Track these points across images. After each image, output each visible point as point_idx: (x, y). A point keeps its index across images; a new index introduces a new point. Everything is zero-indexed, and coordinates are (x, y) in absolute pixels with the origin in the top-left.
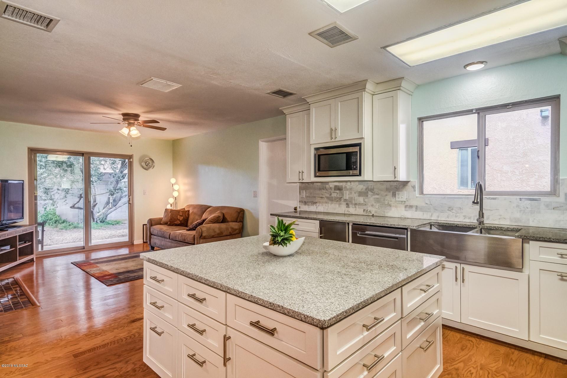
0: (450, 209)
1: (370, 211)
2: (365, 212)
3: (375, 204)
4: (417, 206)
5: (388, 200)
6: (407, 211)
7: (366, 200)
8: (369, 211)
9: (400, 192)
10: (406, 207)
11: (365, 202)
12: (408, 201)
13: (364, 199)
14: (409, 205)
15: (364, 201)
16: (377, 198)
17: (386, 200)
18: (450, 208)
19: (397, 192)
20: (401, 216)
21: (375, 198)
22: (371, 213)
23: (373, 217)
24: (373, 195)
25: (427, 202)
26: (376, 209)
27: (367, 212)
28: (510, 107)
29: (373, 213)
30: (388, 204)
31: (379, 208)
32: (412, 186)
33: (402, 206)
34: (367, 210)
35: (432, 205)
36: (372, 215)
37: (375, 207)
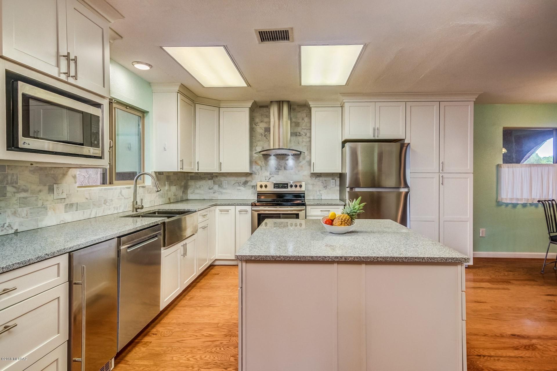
1: (9, 226)
3: (20, 210)
4: (77, 203)
5: (43, 200)
9: (58, 185)
10: (66, 206)
12: (68, 197)
14: (69, 203)
16: (23, 198)
17: (40, 200)
19: (55, 185)
20: (60, 222)
21: (20, 198)
22: (12, 228)
23: (17, 235)
24: (16, 193)
25: (87, 197)
26: (23, 217)
27: (4, 229)
28: (128, 108)
29: (15, 228)
30: (43, 205)
31: (27, 216)
32: (72, 176)
33: (61, 206)
34: (4, 225)
35: (91, 200)
36: (13, 231)
37: (19, 215)
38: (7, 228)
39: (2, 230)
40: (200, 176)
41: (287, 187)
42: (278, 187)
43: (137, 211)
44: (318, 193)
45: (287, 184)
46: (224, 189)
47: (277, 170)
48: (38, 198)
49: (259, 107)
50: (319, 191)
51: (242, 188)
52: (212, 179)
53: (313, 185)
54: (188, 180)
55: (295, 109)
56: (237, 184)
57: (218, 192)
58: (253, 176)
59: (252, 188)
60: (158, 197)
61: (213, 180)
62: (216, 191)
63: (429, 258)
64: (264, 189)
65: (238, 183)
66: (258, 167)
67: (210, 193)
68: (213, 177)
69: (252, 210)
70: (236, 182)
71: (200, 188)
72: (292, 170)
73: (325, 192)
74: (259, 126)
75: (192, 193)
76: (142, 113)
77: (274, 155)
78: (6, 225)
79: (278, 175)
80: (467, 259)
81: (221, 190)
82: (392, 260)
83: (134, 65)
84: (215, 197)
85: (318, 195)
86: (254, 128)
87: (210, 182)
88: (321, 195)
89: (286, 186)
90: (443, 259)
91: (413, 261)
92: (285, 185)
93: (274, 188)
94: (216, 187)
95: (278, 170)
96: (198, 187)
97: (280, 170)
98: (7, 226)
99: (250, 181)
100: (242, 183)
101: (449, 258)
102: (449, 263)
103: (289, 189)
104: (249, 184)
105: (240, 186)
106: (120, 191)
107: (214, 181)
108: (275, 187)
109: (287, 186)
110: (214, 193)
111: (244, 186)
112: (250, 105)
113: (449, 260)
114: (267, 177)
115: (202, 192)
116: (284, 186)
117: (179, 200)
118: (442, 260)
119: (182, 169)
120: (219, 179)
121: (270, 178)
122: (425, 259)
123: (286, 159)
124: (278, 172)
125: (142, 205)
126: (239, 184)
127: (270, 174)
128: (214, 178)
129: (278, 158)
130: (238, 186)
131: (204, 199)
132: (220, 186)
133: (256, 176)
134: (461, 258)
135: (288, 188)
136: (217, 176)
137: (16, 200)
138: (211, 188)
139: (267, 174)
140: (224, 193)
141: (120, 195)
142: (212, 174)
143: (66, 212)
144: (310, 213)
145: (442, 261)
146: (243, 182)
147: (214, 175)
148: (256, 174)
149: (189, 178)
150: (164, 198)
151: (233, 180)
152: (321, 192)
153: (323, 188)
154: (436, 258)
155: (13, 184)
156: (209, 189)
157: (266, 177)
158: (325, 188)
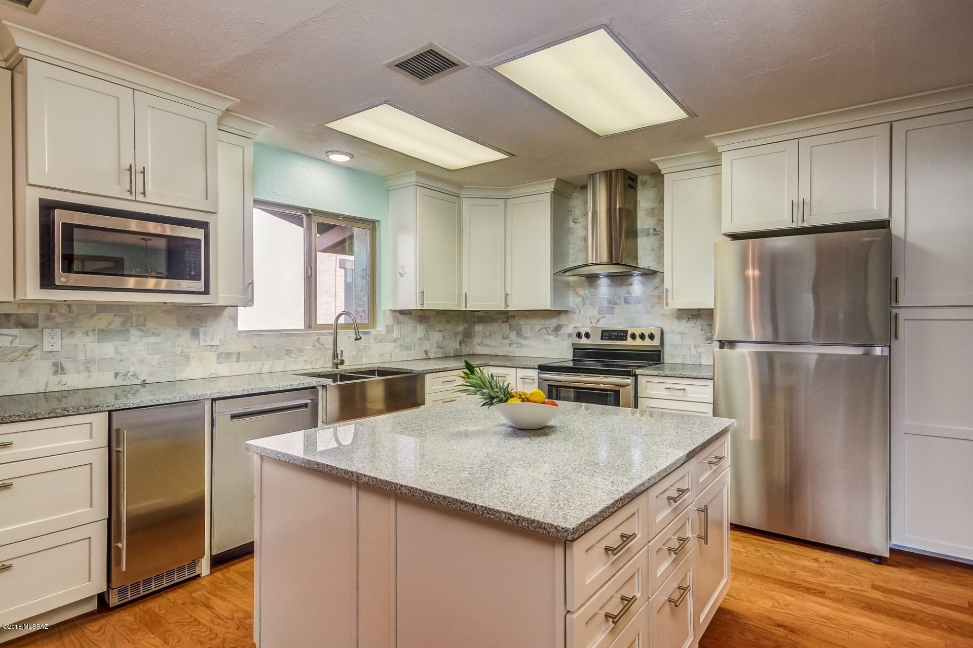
0: (288, 353)
1: (134, 375)
2: (118, 378)
3: (148, 357)
4: (239, 353)
5: (183, 347)
6: (221, 363)
7: (123, 349)
8: (131, 373)
9: (207, 329)
10: (219, 356)
11: (120, 354)
12: (222, 344)
13: (117, 348)
14: (224, 352)
15: (117, 351)
16: (154, 343)
17: (178, 346)
18: (288, 350)
19: (201, 330)
20: (210, 375)
21: (148, 344)
22: (138, 378)
23: (144, 387)
24: (144, 337)
25: (255, 344)
26: (153, 366)
27: (126, 378)
28: (340, 220)
29: (143, 378)
30: (183, 353)
31: (159, 365)
32: (230, 317)
33: (213, 356)
34: (127, 374)
35: (262, 349)
36: (139, 382)
37: (148, 363)
38: (132, 378)
39: (124, 380)
40: (490, 317)
41: (624, 338)
42: (610, 338)
43: (337, 368)
44: (694, 352)
45: (626, 332)
46: (526, 338)
47: (611, 305)
48: (175, 344)
49: (579, 188)
50: (695, 347)
51: (552, 338)
52: (507, 322)
53: (682, 334)
54: (474, 323)
55: (646, 183)
56: (545, 330)
57: (516, 343)
58: (570, 315)
59: (568, 338)
60: (398, 349)
61: (508, 324)
62: (513, 342)
63: (486, 508)
64: (584, 341)
65: (546, 328)
66: (579, 300)
67: (505, 346)
68: (508, 318)
69: (540, 379)
70: (542, 327)
71: (490, 335)
72: (640, 303)
73: (708, 350)
74: (579, 223)
75: (480, 345)
76: (371, 225)
77: (605, 276)
78: (129, 374)
79: (614, 314)
80: (560, 529)
81: (521, 341)
82: (422, 496)
83: (328, 157)
84: (511, 352)
85: (693, 356)
86: (572, 228)
87: (505, 327)
88: (701, 357)
89: (624, 336)
90: (511, 517)
91: (456, 508)
92: (622, 334)
93: (602, 339)
94: (513, 335)
95: (614, 304)
96: (488, 334)
97: (617, 304)
98: (132, 376)
99: (565, 326)
100: (552, 329)
101: (524, 519)
102: (523, 528)
103: (629, 341)
104: (563, 330)
105: (549, 335)
106: (316, 337)
107: (510, 325)
108: (604, 338)
109: (626, 337)
110: (510, 346)
111: (555, 335)
112: (550, 187)
113: (524, 523)
114: (594, 317)
115: (493, 343)
116: (621, 336)
117: (451, 355)
118: (509, 519)
119: (423, 304)
120: (517, 322)
121: (598, 321)
122: (478, 508)
123: (629, 282)
124: (613, 308)
125: (343, 359)
126: (547, 330)
127: (599, 313)
128: (510, 320)
129: (612, 281)
130: (546, 334)
131: (497, 356)
132: (519, 334)
133: (576, 316)
134: (548, 524)
135: (626, 340)
136: (514, 317)
137: (143, 346)
138: (505, 336)
139: (595, 312)
140: (524, 345)
141: (317, 344)
142: (508, 314)
143: (218, 363)
144: (646, 390)
145: (509, 521)
146: (553, 327)
147: (510, 314)
148: (575, 313)
149: (476, 320)
150: (414, 351)
151: (537, 324)
152: (700, 350)
153: (704, 341)
154: (498, 511)
155: (139, 326)
156: (504, 338)
157: (592, 318)
158: (710, 342)
